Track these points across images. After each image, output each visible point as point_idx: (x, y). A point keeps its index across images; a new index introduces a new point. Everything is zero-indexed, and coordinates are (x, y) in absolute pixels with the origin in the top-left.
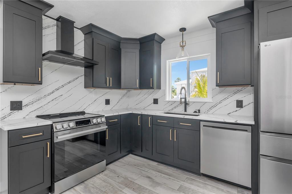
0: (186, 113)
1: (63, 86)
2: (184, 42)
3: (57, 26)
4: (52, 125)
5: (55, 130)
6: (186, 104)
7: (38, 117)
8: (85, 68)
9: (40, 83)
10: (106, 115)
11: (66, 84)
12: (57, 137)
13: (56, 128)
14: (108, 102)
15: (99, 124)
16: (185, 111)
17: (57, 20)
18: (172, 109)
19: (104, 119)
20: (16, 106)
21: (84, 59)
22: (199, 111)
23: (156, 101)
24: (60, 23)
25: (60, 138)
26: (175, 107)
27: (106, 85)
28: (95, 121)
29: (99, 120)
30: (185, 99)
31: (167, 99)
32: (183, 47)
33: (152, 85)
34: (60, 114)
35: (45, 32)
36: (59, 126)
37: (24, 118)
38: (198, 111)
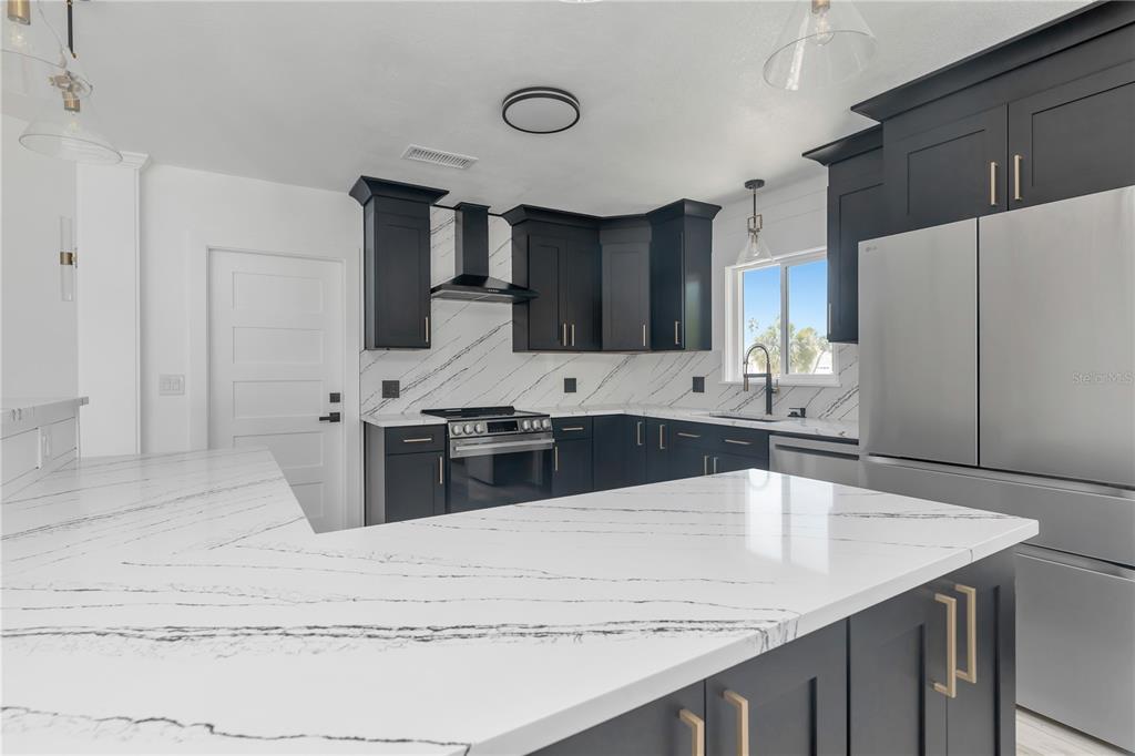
0: (769, 417)
1: (468, 349)
2: (758, 219)
3: (457, 221)
4: (446, 425)
5: (451, 436)
6: (770, 390)
7: (424, 412)
8: (514, 304)
9: (428, 346)
10: (552, 416)
11: (473, 345)
12: (455, 449)
13: (453, 431)
14: (570, 385)
15: (536, 432)
16: (769, 411)
17: (457, 208)
18: (739, 407)
19: (546, 423)
20: (391, 390)
21: (512, 288)
22: (803, 410)
23: (698, 385)
24: (461, 214)
25: (460, 450)
26: (746, 402)
27: (562, 343)
28: (526, 425)
29: (536, 424)
30: (768, 376)
31: (729, 378)
32: (754, 232)
33: (680, 340)
34: (463, 410)
35: (435, 240)
36: (457, 429)
37: (403, 413)
38: (799, 412)
